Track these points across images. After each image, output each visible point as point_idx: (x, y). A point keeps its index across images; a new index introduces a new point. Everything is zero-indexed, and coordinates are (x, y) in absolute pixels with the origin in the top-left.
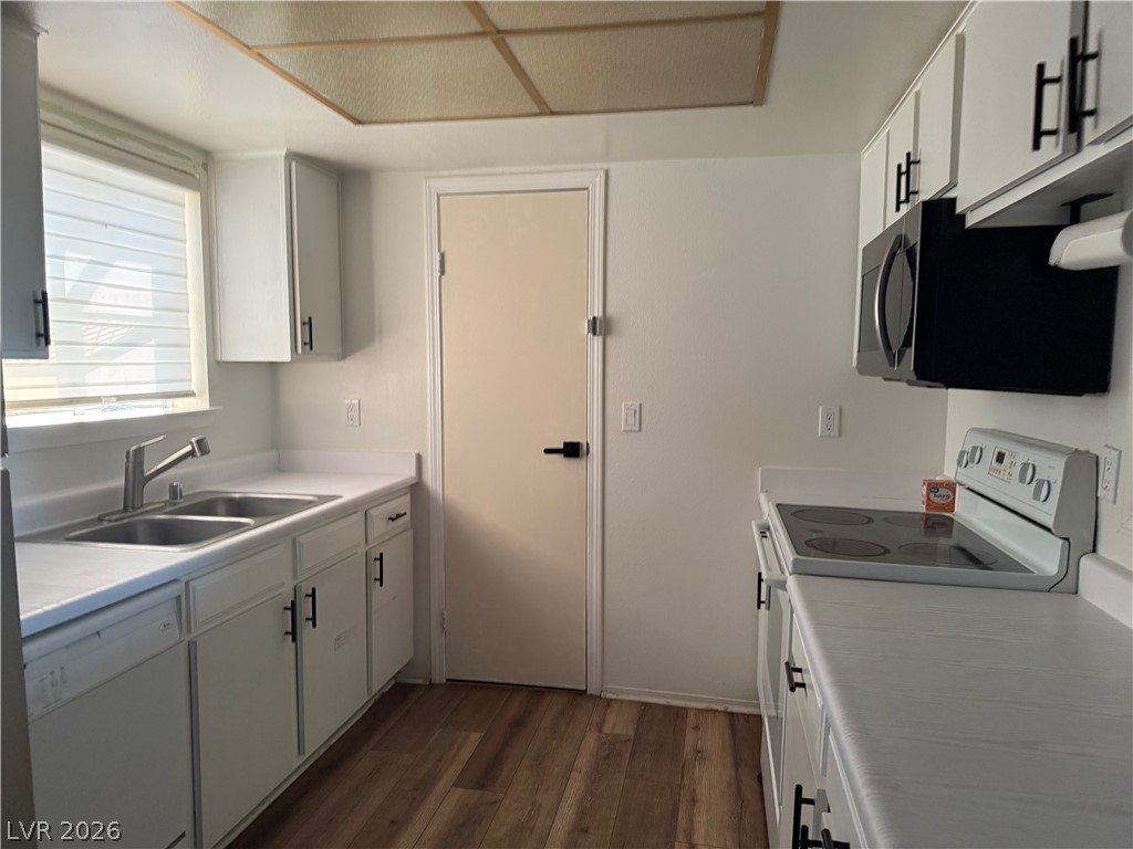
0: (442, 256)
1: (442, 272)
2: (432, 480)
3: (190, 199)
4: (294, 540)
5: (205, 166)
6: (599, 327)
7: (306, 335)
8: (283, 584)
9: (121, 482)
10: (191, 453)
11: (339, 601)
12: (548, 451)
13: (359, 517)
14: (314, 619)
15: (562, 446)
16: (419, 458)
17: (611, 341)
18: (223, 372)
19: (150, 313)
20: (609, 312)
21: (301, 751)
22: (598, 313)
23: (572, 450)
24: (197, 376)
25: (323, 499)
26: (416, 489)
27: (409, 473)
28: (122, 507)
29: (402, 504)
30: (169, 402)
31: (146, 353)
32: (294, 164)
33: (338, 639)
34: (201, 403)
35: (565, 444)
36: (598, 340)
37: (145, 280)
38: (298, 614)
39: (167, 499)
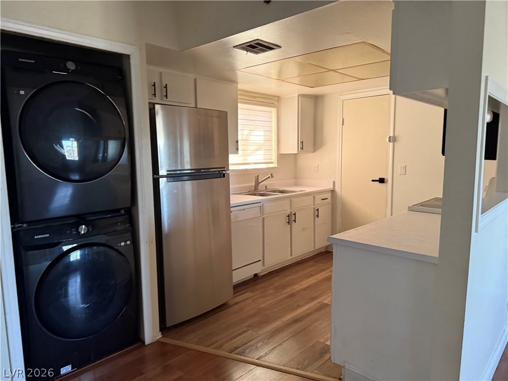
0: (343, 119)
1: (343, 124)
2: (338, 189)
3: (274, 110)
4: (291, 200)
5: (278, 100)
6: (393, 139)
7: (302, 146)
8: (287, 210)
9: (254, 184)
10: (269, 177)
11: (304, 219)
12: (373, 181)
13: (311, 197)
14: (295, 221)
15: (378, 179)
16: (334, 182)
17: (396, 143)
18: (281, 157)
19: (263, 142)
20: (396, 134)
21: (291, 255)
22: (391, 135)
23: (382, 181)
24: (274, 158)
25: (301, 191)
26: (333, 192)
27: (331, 187)
28: (254, 190)
29: (328, 195)
30: (268, 165)
31: (262, 152)
32: (300, 98)
33: (303, 229)
34: (274, 165)
35: (380, 179)
36: (391, 144)
37: (262, 133)
38: (291, 219)
39: (265, 189)
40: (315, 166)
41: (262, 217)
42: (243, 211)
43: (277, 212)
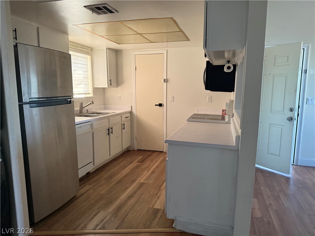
0: (136, 67)
1: (136, 70)
2: (134, 111)
3: (89, 57)
4: (109, 119)
5: (91, 50)
6: (166, 81)
7: (110, 83)
8: (107, 126)
9: (79, 109)
10: (91, 104)
11: (117, 130)
12: (156, 105)
13: (120, 116)
14: (112, 132)
15: (158, 104)
16: (131, 107)
17: (168, 83)
18: (95, 90)
19: (82, 79)
20: (168, 78)
21: (110, 155)
22: (165, 78)
23: (160, 105)
24: (91, 90)
25: (113, 113)
26: (131, 112)
27: (130, 110)
28: (79, 113)
29: (128, 115)
30: (85, 95)
31: (82, 86)
32: (107, 50)
33: (116, 137)
34: (91, 95)
35: (159, 104)
36: (165, 83)
37: (82, 73)
38: (109, 131)
39: (86, 112)
40: (119, 97)
41: (92, 132)
42: (80, 128)
43: (101, 127)
